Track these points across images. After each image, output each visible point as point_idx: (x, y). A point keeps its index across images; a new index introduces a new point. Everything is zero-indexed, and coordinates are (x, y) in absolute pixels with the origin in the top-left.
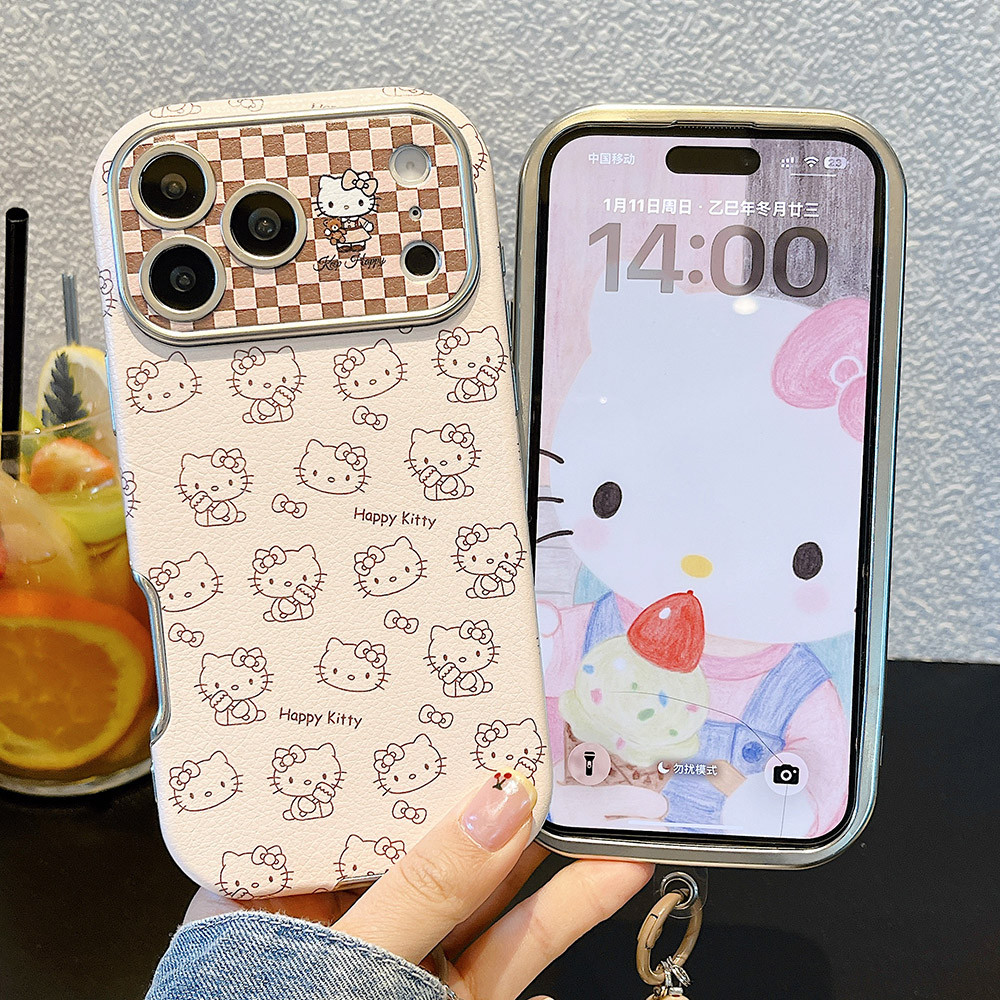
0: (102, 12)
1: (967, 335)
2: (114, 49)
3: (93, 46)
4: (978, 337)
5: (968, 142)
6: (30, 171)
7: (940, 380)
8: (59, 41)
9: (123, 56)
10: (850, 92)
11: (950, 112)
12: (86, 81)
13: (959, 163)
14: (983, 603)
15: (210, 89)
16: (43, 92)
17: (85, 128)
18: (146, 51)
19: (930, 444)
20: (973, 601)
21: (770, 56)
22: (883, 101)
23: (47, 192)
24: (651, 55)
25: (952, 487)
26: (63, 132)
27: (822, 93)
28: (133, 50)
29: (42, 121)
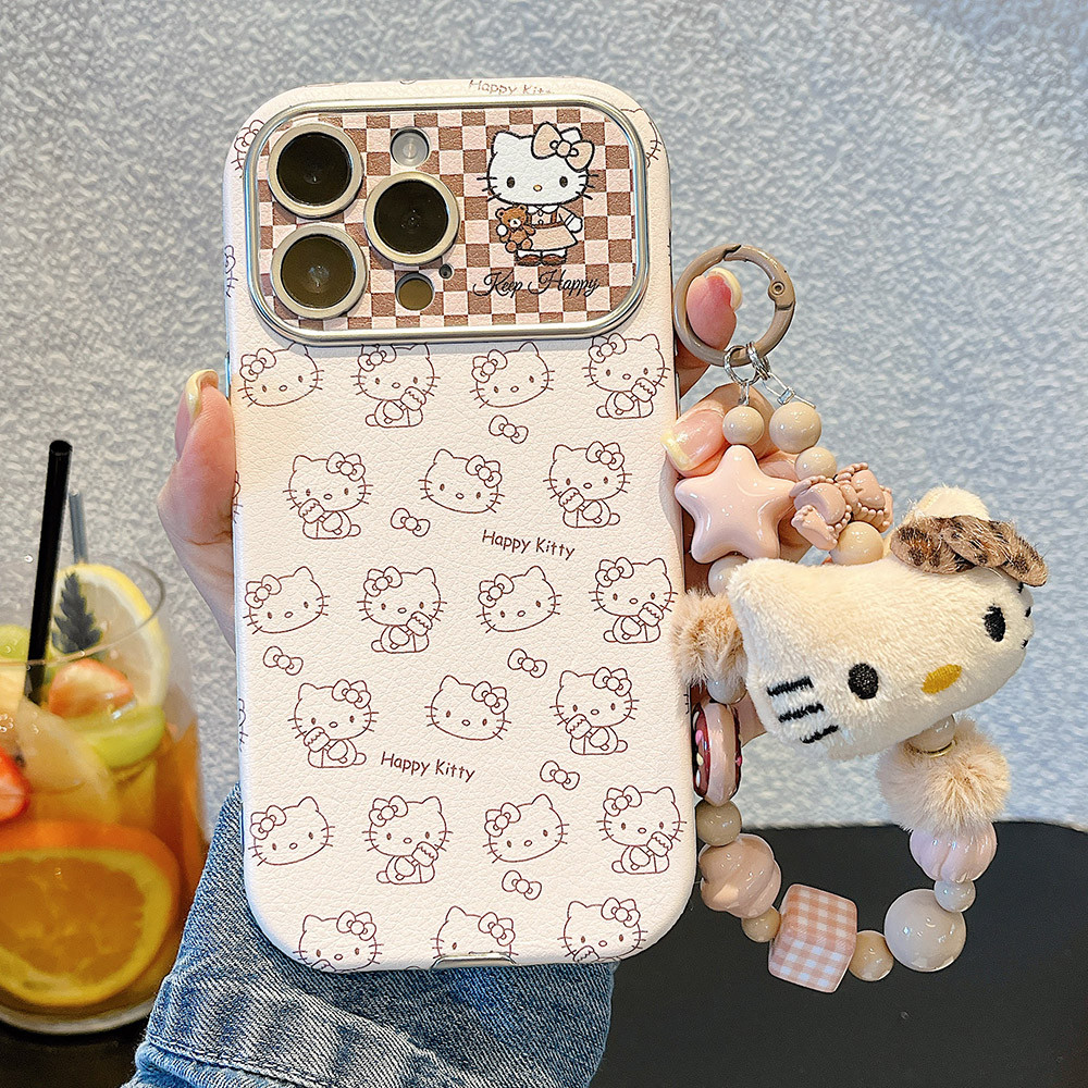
0: (103, 231)
2: (116, 266)
3: (92, 264)
5: (952, 328)
6: (26, 389)
9: (124, 273)
10: (839, 285)
11: (933, 301)
12: (85, 298)
13: (944, 347)
15: (214, 303)
16: (42, 311)
17: (85, 344)
18: (147, 267)
22: (871, 293)
26: (61, 349)
28: (136, 267)
29: (39, 339)
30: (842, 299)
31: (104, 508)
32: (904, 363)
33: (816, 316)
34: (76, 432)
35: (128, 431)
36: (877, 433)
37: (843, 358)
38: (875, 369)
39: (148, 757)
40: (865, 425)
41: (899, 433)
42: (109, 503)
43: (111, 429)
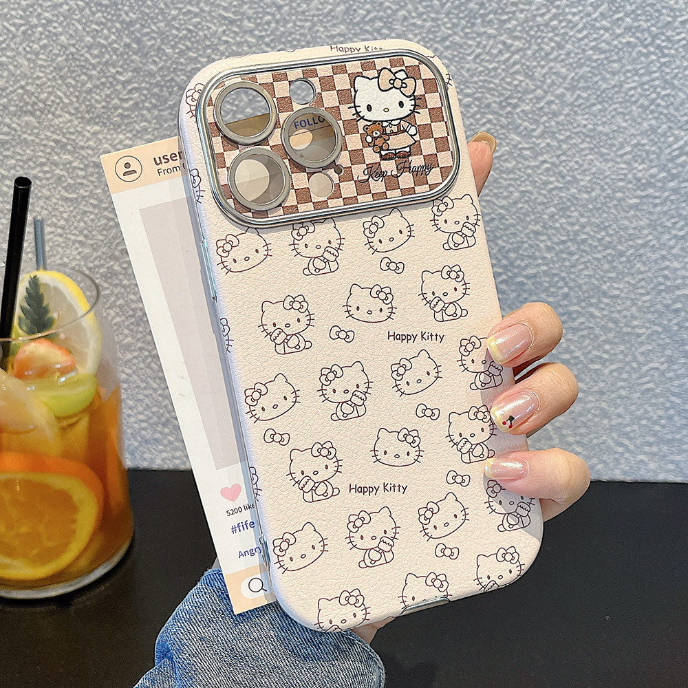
0: (64, 27)
1: (667, 263)
2: (72, 54)
3: (57, 52)
4: (676, 264)
5: (676, 132)
7: (648, 293)
8: (31, 47)
9: (79, 60)
10: (598, 96)
11: (665, 111)
12: (50, 77)
13: (670, 146)
14: (668, 442)
15: (143, 85)
16: (18, 85)
17: (49, 111)
18: (96, 57)
19: (639, 336)
20: (661, 441)
21: (545, 70)
22: (620, 103)
23: (18, 157)
24: (462, 68)
25: (651, 365)
26: (32, 114)
27: (579, 96)
28: (87, 55)
29: (17, 106)
30: (600, 107)
31: (60, 231)
32: (640, 156)
33: (579, 118)
34: (41, 175)
35: (78, 177)
36: (615, 206)
37: (596, 150)
38: (619, 160)
39: (83, 411)
40: (608, 200)
41: (631, 207)
42: (63, 228)
43: (66, 174)
